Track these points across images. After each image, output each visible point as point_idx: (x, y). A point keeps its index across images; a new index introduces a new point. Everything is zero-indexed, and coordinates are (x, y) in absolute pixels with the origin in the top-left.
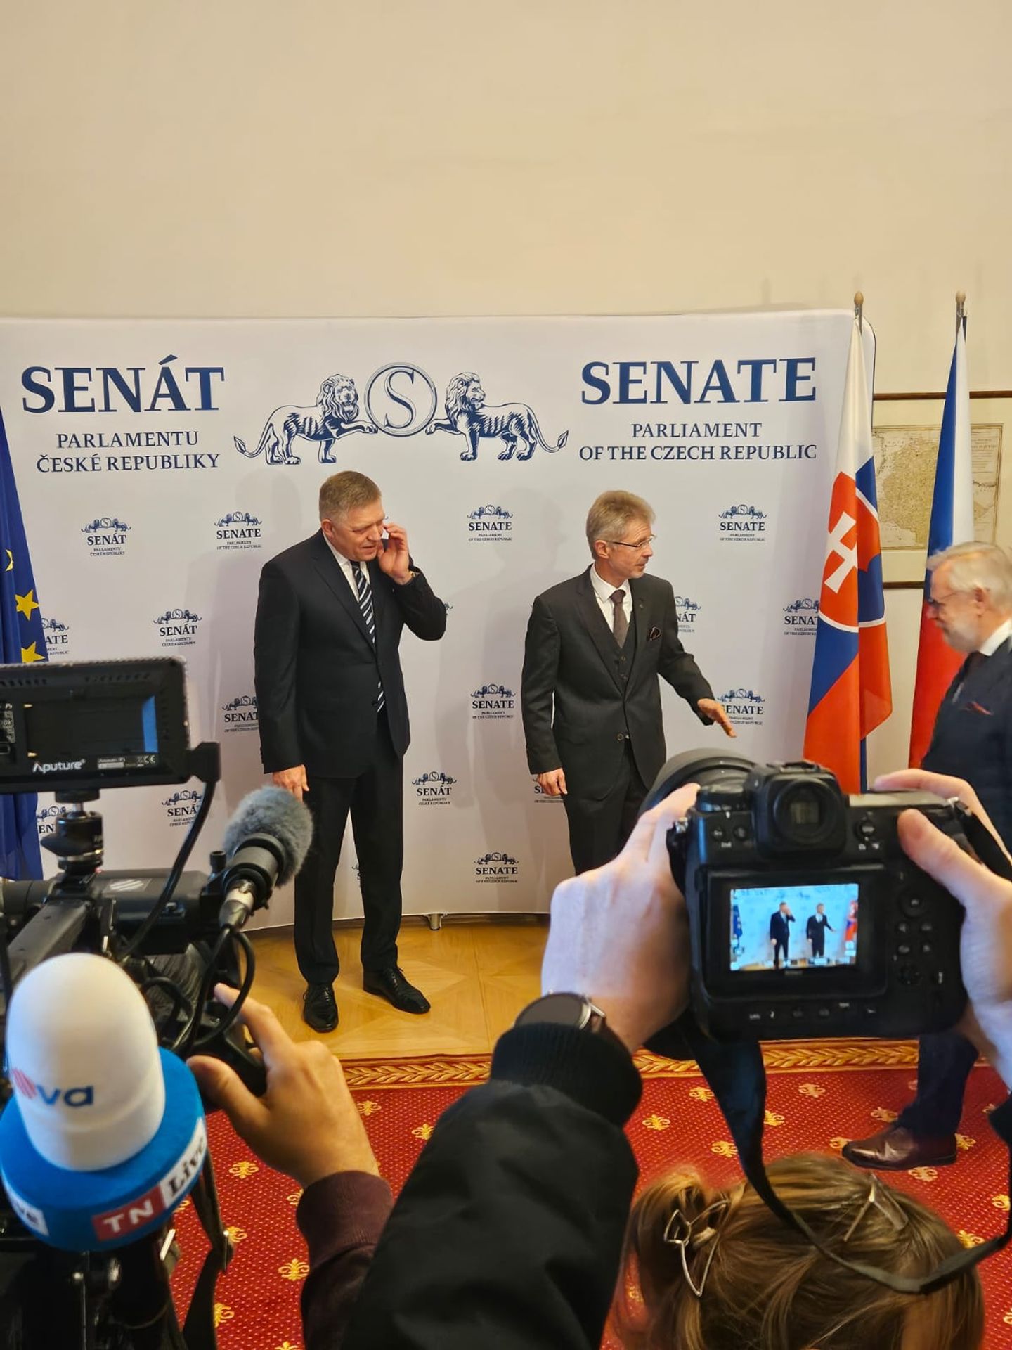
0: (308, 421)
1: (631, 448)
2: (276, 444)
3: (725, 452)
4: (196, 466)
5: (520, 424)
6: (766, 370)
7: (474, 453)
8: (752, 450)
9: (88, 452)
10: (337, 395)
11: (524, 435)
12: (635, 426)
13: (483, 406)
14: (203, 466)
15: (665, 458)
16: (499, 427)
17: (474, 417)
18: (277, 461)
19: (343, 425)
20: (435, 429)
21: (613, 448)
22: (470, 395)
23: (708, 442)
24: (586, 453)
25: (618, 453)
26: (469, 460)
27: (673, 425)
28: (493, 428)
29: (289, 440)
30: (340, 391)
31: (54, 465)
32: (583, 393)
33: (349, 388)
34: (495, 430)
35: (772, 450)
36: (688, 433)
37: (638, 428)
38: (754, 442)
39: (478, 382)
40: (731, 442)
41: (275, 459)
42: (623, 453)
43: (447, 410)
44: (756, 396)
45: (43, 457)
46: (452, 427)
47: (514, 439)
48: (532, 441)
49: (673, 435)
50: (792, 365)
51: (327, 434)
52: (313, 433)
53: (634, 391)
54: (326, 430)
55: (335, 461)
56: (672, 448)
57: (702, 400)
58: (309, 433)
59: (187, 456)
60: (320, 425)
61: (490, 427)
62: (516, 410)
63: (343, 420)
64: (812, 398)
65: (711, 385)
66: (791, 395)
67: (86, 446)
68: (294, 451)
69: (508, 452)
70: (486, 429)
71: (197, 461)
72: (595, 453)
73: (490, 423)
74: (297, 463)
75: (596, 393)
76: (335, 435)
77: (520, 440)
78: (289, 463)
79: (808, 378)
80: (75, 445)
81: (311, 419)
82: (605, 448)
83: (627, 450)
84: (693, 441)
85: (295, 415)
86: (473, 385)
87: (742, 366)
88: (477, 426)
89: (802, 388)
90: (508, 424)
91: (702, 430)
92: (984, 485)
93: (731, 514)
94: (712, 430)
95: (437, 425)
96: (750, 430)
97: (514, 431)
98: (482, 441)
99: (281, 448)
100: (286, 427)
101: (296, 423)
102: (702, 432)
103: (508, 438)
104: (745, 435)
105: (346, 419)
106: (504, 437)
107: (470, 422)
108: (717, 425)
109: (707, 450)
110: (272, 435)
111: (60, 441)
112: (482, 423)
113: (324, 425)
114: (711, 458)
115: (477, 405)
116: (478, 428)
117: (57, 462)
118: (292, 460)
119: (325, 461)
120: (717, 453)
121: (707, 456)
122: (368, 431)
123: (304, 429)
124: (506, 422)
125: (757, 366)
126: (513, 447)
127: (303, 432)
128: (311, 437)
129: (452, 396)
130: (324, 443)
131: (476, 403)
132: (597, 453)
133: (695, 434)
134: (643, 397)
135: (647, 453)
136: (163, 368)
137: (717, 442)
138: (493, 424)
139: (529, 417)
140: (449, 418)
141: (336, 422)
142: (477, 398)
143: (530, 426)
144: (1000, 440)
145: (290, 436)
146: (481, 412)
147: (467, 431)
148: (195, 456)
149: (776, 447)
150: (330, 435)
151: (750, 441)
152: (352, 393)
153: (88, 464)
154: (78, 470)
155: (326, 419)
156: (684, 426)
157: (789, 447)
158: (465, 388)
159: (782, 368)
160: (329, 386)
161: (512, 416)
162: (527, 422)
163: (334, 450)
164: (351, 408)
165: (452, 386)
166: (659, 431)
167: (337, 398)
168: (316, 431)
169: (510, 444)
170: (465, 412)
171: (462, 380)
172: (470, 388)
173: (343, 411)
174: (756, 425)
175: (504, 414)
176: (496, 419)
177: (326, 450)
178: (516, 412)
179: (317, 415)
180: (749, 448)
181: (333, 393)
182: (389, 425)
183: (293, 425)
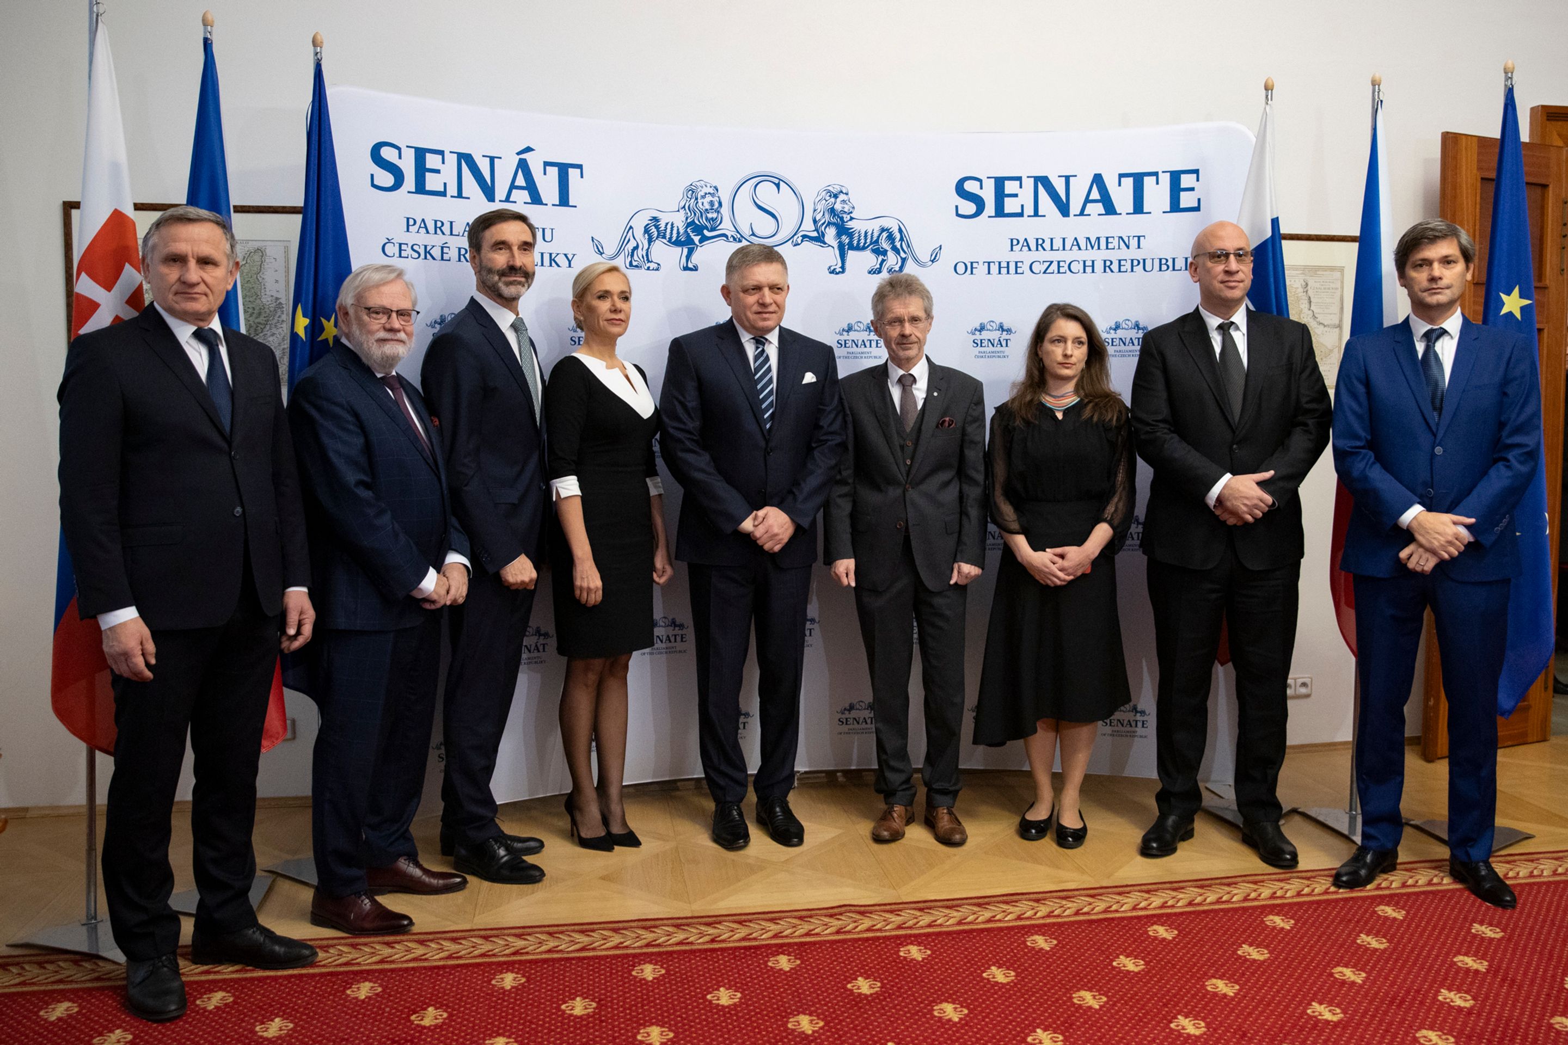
0: (669, 227)
1: (1008, 263)
2: (636, 248)
3: (1107, 266)
4: (551, 265)
5: (891, 238)
6: (1149, 182)
7: (843, 267)
8: (1135, 263)
9: (438, 240)
10: (700, 201)
11: (895, 249)
12: (1012, 240)
13: (852, 219)
14: (558, 266)
15: (1045, 272)
16: (868, 241)
17: (842, 230)
18: (636, 266)
19: (706, 232)
20: (802, 241)
21: (989, 263)
22: (838, 207)
23: (1089, 255)
24: (961, 268)
25: (994, 268)
26: (837, 273)
27: (1052, 239)
28: (863, 241)
29: (649, 245)
30: (703, 197)
31: (400, 250)
32: (957, 207)
33: (712, 195)
34: (865, 243)
35: (1157, 263)
36: (1068, 246)
37: (1015, 242)
38: (1139, 255)
39: (847, 194)
40: (1114, 256)
41: (634, 263)
42: (1000, 268)
43: (815, 221)
44: (1138, 207)
45: (389, 241)
46: (819, 239)
47: (884, 253)
48: (903, 255)
49: (1052, 249)
50: (1175, 177)
51: (689, 241)
52: (674, 239)
53: (1011, 205)
54: (688, 236)
55: (696, 270)
56: (1052, 262)
57: (1082, 213)
58: (671, 238)
59: (542, 254)
60: (682, 231)
61: (859, 240)
62: (886, 223)
63: (706, 228)
64: (1197, 209)
65: (1091, 198)
66: (1175, 206)
67: (436, 233)
68: (653, 256)
69: (878, 266)
70: (855, 243)
71: (552, 260)
72: (970, 268)
73: (859, 236)
74: (657, 269)
75: (970, 208)
76: (697, 242)
77: (891, 255)
78: (648, 268)
79: (1192, 189)
80: (424, 230)
81: (672, 224)
82: (981, 263)
83: (1004, 264)
84: (1075, 254)
85: (655, 219)
86: (842, 197)
87: (1123, 179)
88: (845, 239)
89: (1186, 200)
90: (878, 237)
91: (1083, 243)
92: (1328, 326)
93: (1115, 330)
94: (1093, 243)
95: (804, 237)
96: (1134, 243)
97: (885, 245)
98: (851, 254)
99: (641, 252)
100: (647, 231)
101: (657, 227)
102: (1083, 245)
103: (879, 252)
104: (1128, 247)
105: (708, 225)
106: (874, 251)
107: (839, 235)
108: (1098, 239)
109: (1089, 263)
110: (632, 238)
111: (408, 226)
112: (851, 235)
113: (686, 231)
114: (1093, 271)
115: (846, 218)
116: (847, 241)
117: (404, 247)
118: (652, 266)
119: (686, 268)
120: (1099, 266)
121: (1089, 270)
122: (731, 239)
123: (665, 234)
124: (876, 235)
125: (1138, 179)
126: (883, 261)
127: (664, 237)
128: (673, 243)
129: (819, 207)
130: (686, 250)
131: (845, 216)
132: (972, 268)
133: (1076, 248)
134: (1020, 211)
135: (1026, 267)
136: (520, 159)
137: (1099, 256)
138: (862, 237)
139: (900, 231)
140: (816, 230)
141: (698, 229)
142: (846, 210)
143: (901, 239)
144: (1342, 283)
145: (650, 241)
146: (850, 224)
147: (835, 244)
148: (551, 254)
149: (1160, 260)
150: (692, 242)
151: (1134, 253)
152: (716, 199)
153: (436, 252)
154: (426, 258)
155: (688, 225)
156: (1064, 239)
157: (1174, 259)
158: (833, 200)
159: (1165, 179)
160: (692, 191)
161: (883, 230)
162: (898, 236)
163: (695, 258)
164: (715, 215)
165: (819, 198)
166: (1037, 245)
167: (700, 204)
168: (678, 237)
169: (880, 258)
170: (834, 224)
171: (829, 192)
172: (839, 200)
173: (707, 218)
174: (1139, 237)
175: (874, 227)
176: (866, 233)
177: (688, 257)
178: (886, 225)
179: (679, 221)
180: (1132, 261)
181: (697, 199)
182: (753, 234)
183: (654, 229)
